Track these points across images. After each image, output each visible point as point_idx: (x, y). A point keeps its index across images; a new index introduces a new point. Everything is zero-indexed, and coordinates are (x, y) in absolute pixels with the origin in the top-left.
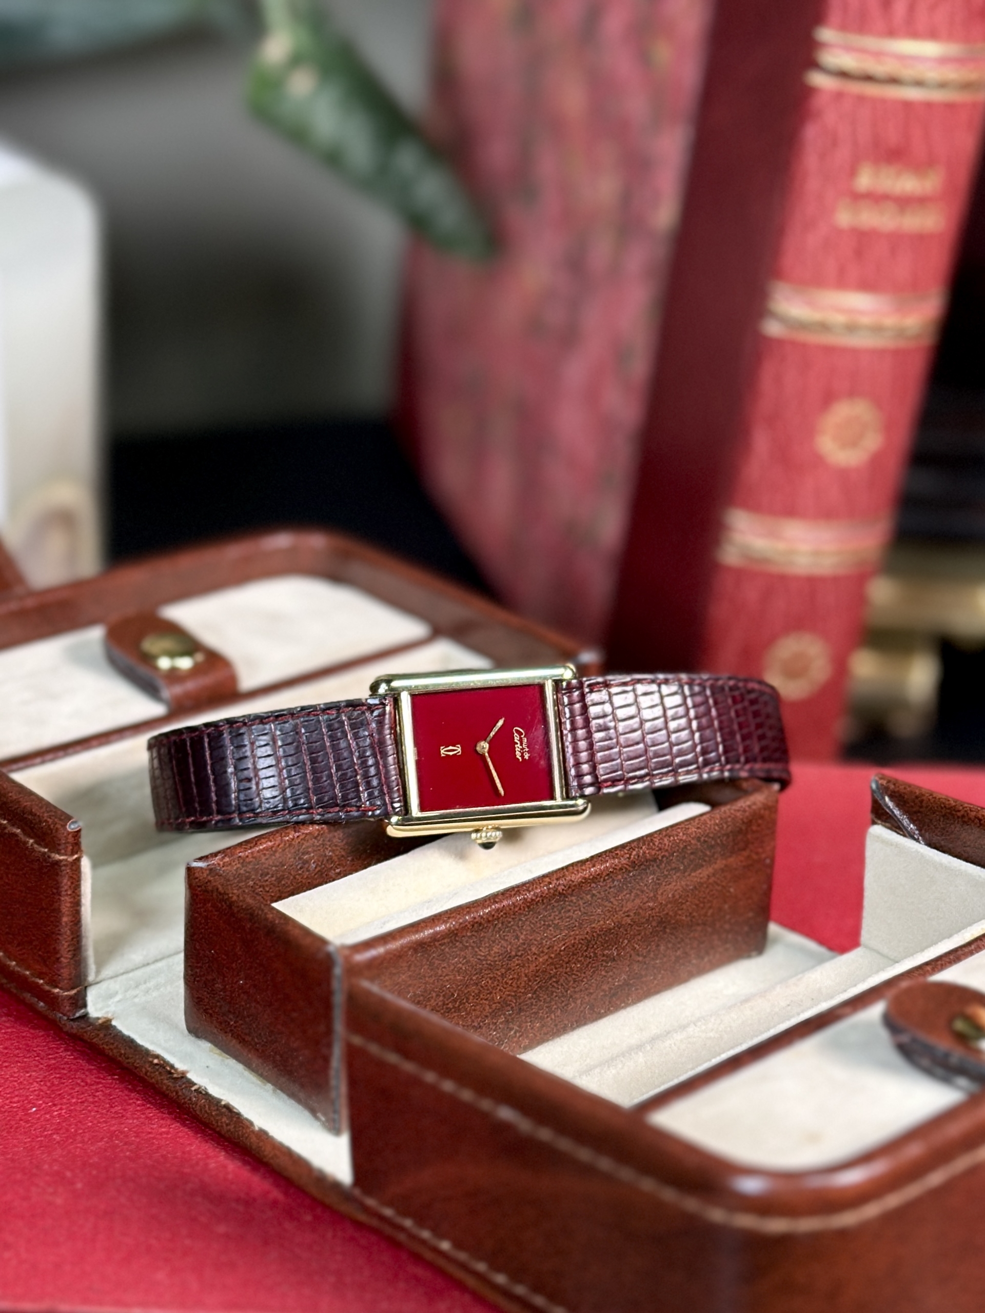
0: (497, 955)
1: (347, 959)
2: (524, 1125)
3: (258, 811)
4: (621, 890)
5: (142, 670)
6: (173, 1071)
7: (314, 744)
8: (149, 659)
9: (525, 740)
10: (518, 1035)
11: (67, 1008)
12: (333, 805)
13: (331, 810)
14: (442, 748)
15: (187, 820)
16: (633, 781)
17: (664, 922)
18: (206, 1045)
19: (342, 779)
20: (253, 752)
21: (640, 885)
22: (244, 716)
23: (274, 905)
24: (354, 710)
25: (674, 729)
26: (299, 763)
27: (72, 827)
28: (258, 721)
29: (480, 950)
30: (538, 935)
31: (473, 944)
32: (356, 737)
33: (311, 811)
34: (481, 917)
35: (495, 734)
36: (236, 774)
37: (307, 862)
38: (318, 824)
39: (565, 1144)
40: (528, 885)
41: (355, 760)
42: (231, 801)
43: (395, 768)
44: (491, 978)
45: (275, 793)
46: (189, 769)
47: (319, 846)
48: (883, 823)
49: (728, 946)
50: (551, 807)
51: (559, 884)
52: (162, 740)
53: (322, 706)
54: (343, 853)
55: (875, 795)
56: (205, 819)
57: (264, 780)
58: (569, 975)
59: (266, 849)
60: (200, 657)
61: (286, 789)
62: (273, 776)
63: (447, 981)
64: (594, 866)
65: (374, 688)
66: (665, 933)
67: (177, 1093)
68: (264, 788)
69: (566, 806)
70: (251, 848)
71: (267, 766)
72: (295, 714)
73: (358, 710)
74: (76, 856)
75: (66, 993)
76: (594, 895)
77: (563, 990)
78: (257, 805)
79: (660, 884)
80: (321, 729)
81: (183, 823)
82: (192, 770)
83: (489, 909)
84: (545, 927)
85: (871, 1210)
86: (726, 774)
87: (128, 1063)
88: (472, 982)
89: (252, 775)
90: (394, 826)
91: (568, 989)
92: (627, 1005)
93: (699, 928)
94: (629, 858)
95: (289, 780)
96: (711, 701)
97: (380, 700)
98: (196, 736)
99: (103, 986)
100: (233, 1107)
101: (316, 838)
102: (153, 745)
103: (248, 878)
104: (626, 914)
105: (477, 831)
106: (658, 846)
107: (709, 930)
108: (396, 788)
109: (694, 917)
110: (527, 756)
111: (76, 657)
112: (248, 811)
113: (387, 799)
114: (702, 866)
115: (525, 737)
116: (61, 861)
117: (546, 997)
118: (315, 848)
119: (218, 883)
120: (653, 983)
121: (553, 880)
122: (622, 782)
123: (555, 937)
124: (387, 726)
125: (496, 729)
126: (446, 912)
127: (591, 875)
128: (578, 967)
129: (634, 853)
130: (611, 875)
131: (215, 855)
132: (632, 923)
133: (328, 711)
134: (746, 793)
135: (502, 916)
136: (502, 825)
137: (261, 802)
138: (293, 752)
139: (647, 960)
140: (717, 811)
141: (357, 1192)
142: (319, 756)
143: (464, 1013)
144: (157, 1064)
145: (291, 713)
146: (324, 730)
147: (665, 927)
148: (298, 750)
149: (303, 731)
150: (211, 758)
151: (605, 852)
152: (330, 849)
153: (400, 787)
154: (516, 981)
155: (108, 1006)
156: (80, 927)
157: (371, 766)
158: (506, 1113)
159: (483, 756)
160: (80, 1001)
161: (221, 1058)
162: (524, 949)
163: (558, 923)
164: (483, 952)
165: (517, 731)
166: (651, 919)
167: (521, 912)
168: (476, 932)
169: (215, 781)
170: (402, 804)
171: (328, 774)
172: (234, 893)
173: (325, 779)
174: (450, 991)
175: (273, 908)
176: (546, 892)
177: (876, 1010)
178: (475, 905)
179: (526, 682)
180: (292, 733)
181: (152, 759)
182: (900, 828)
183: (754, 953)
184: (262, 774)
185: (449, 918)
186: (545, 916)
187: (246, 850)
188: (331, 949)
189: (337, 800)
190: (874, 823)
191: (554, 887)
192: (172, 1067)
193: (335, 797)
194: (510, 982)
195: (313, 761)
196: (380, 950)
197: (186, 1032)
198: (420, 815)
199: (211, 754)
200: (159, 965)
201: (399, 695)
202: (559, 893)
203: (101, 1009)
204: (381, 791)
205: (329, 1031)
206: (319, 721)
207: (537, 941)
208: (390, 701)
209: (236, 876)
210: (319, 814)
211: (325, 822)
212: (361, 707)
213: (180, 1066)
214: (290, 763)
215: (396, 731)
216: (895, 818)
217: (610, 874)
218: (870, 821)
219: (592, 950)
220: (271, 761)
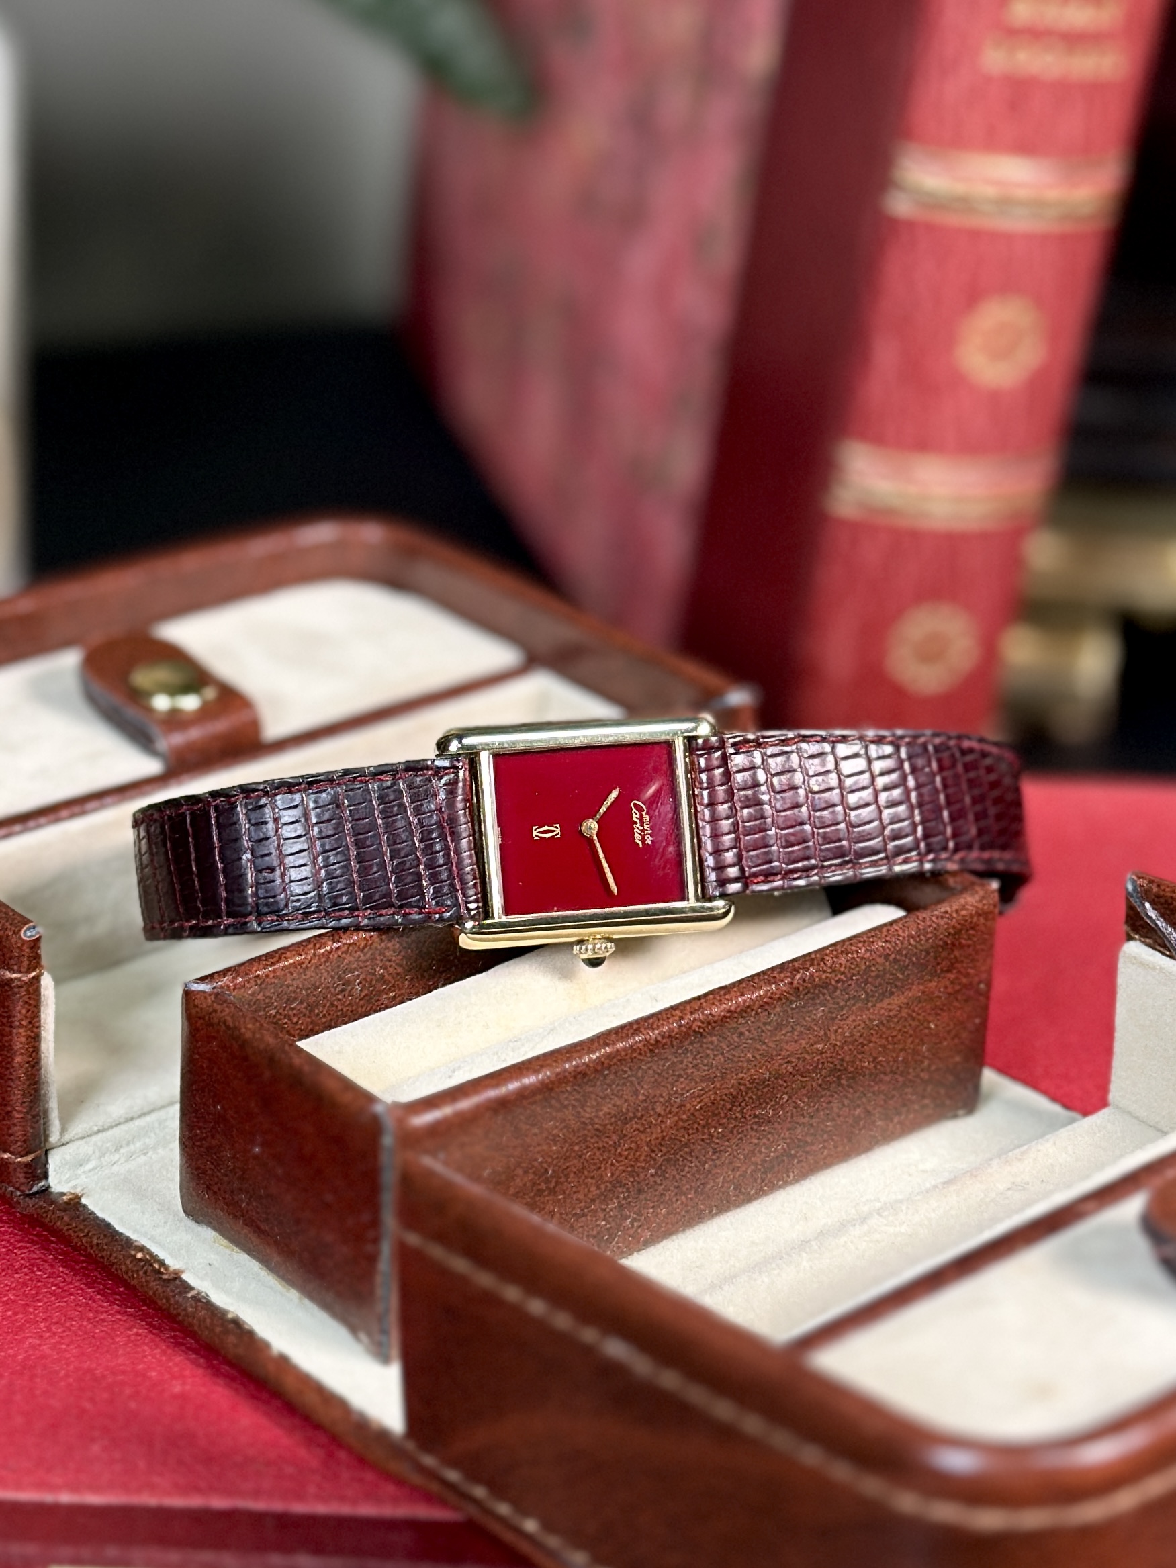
0: (608, 1116)
1: (401, 1122)
2: (641, 1365)
3: (284, 912)
4: (779, 1027)
5: (131, 712)
6: (162, 1270)
7: (361, 822)
8: (138, 697)
9: (647, 818)
10: (635, 1224)
11: (22, 1180)
12: (387, 905)
13: (384, 912)
14: (534, 828)
15: (187, 924)
16: (795, 876)
17: (840, 1070)
18: (208, 1233)
19: (399, 870)
20: (277, 831)
21: (806, 1021)
22: (265, 782)
23: (302, 1044)
24: (416, 775)
25: (855, 803)
26: (339, 848)
27: (29, 934)
28: (283, 789)
29: (585, 1111)
30: (665, 1089)
31: (573, 1102)
32: (418, 811)
33: (356, 913)
34: (587, 1065)
35: (608, 809)
36: (253, 862)
37: (347, 983)
38: (365, 931)
39: (697, 1395)
40: (651, 1021)
41: (417, 844)
42: (246, 898)
43: (471, 856)
44: (599, 1149)
45: (306, 888)
46: (190, 853)
47: (367, 961)
48: (1142, 939)
49: (926, 1101)
50: (682, 911)
51: (695, 1019)
52: (152, 815)
53: (372, 769)
54: (400, 970)
55: (1131, 899)
56: (210, 923)
57: (292, 870)
58: (707, 1144)
59: (294, 965)
60: (210, 693)
61: (322, 883)
62: (304, 865)
63: (538, 1152)
64: (742, 994)
65: (442, 745)
66: (839, 1084)
67: (168, 1300)
68: (291, 881)
69: (702, 909)
70: (273, 964)
71: (297, 850)
72: (335, 780)
73: (421, 775)
74: (34, 974)
75: (19, 1160)
76: (742, 1034)
77: (698, 1164)
78: (282, 904)
79: (833, 1019)
80: (371, 801)
81: (182, 928)
82: (193, 855)
83: (598, 1054)
84: (675, 1078)
85: (1125, 1500)
86: (928, 866)
87: (103, 1257)
88: (573, 1154)
89: (275, 863)
90: (469, 935)
91: (706, 1162)
92: (787, 1183)
93: (887, 1078)
94: (791, 983)
95: (326, 871)
96: (907, 766)
97: (452, 762)
98: (199, 809)
99: (70, 1149)
100: (244, 1322)
101: (362, 950)
102: (142, 819)
103: (269, 1005)
104: (786, 1060)
105: (581, 942)
106: (831, 967)
107: (901, 1079)
108: (472, 883)
109: (879, 1063)
110: (649, 841)
111: (42, 694)
112: (270, 913)
113: (460, 896)
114: (892, 993)
115: (647, 814)
116: (12, 980)
117: (675, 1173)
118: (362, 964)
119: (226, 1013)
120: (822, 1153)
121: (686, 1014)
122: (779, 877)
123: (688, 1091)
124: (459, 798)
125: (608, 803)
126: (537, 1058)
127: (739, 1006)
128: (719, 1133)
129: (798, 976)
130: (766, 1007)
131: (224, 973)
132: (794, 1072)
133: (379, 777)
134: (952, 893)
135: (615, 1064)
136: (613, 933)
137: (287, 900)
138: (330, 832)
139: (814, 1122)
140: (912, 917)
141: (410, 1446)
142: (367, 838)
143: (561, 1197)
144: (140, 1260)
145: (330, 779)
146: (374, 802)
147: (839, 1078)
148: (339, 828)
149: (346, 802)
150: (220, 840)
151: (758, 974)
152: (381, 965)
153: (478, 881)
154: (633, 1152)
155: (77, 1177)
156: (39, 1070)
157: (439, 852)
158: (616, 1349)
159: (590, 840)
160: (38, 1171)
161: (228, 1251)
162: (646, 1108)
163: (693, 1073)
164: (589, 1112)
165: (635, 805)
166: (820, 1066)
167: (641, 1058)
168: (579, 1085)
169: (224, 871)
170: (480, 904)
171: (380, 862)
172: (248, 1029)
173: (375, 869)
174: (542, 1167)
175: (300, 1050)
176: (676, 1030)
177: (1133, 1207)
178: (578, 1048)
179: (652, 739)
180: (330, 807)
181: (139, 840)
182: (1165, 946)
183: (961, 1112)
184: (290, 861)
185: (542, 1066)
186: (673, 1063)
187: (265, 966)
188: (379, 1109)
189: (391, 898)
190: (1130, 938)
191: (688, 1023)
192: (162, 1263)
193: (388, 894)
194: (626, 1153)
195: (359, 845)
196: (446, 1111)
197: (182, 1214)
198: (504, 919)
199: (219, 835)
200: (148, 1119)
201: (477, 754)
202: (694, 1031)
203: (68, 1181)
204: (452, 885)
205: (375, 1223)
206: (368, 791)
207: (663, 1097)
208: (464, 764)
209: (252, 1003)
210: (366, 917)
211: (375, 929)
212: (425, 772)
213: (172, 1263)
214: (327, 848)
215: (472, 805)
216: (1159, 932)
217: (765, 1005)
218: (1124, 936)
219: (739, 1109)
220: (302, 844)
